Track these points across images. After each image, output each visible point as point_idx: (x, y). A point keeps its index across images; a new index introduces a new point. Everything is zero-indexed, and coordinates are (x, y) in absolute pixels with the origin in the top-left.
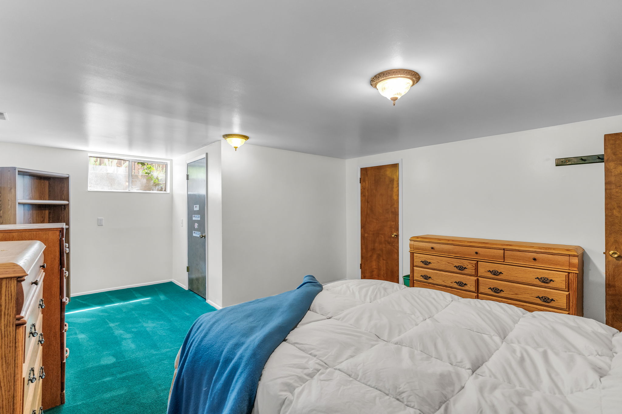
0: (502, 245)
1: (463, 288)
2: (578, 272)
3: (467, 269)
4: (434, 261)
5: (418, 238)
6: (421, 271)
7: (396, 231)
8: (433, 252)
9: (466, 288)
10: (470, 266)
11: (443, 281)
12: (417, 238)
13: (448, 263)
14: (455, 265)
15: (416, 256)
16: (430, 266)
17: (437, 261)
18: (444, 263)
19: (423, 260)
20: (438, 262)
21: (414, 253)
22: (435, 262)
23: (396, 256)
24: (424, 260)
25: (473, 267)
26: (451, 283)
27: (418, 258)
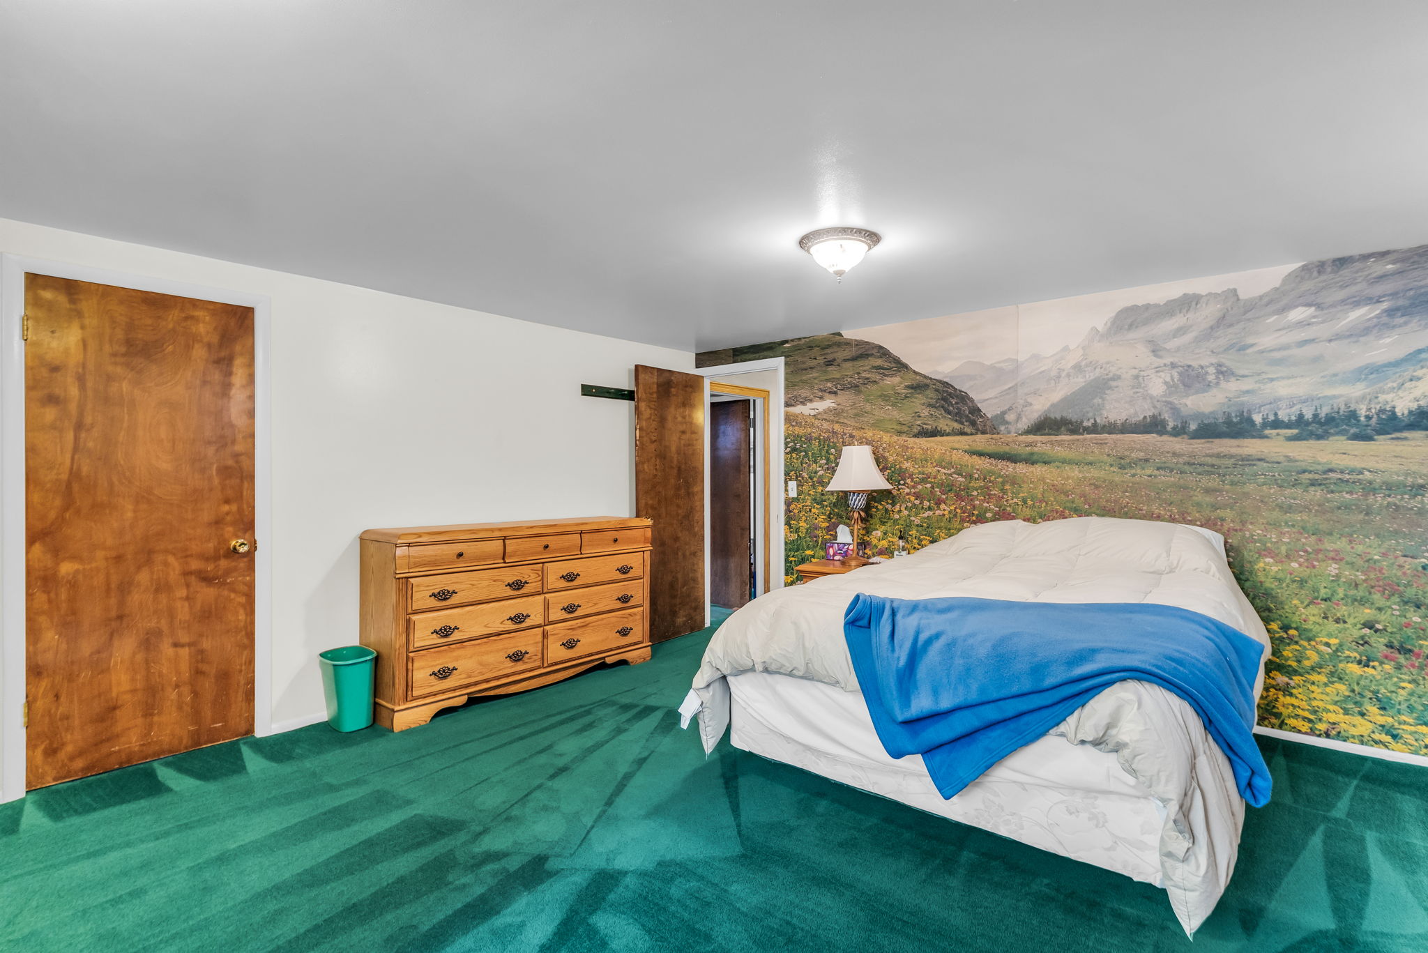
0: (577, 525)
1: (523, 625)
2: (652, 548)
3: (528, 583)
4: (463, 586)
5: (420, 536)
6: (434, 619)
7: (240, 534)
8: (461, 564)
9: (528, 623)
10: (533, 576)
11: (486, 626)
12: (416, 536)
13: (494, 581)
14: (507, 583)
15: (418, 586)
16: (454, 600)
17: (471, 582)
18: (485, 583)
19: (436, 591)
20: (473, 585)
21: (407, 578)
22: (467, 586)
23: (242, 617)
24: (438, 591)
25: (539, 576)
26: (502, 623)
27: (422, 588)
